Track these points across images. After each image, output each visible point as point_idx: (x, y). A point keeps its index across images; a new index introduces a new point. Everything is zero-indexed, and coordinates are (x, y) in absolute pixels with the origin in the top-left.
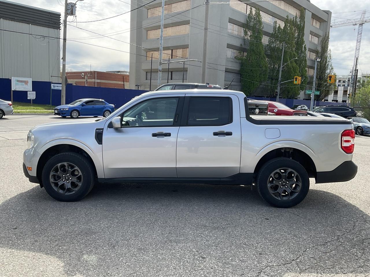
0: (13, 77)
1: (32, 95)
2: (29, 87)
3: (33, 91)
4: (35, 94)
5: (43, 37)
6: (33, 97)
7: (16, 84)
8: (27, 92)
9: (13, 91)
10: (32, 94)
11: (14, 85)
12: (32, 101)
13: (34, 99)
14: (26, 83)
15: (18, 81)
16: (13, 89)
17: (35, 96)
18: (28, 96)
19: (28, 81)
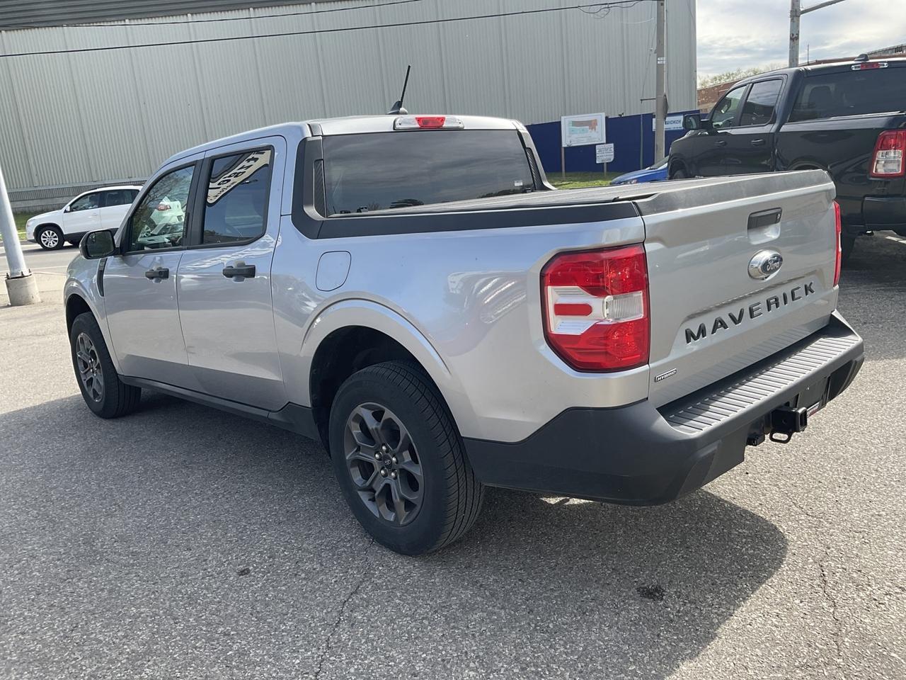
0: (565, 115)
1: (605, 154)
2: (597, 136)
3: (608, 142)
4: (613, 149)
5: (607, 6)
6: (608, 157)
7: (572, 132)
8: (594, 146)
9: (565, 148)
10: (606, 149)
11: (567, 135)
12: (605, 165)
13: (612, 160)
14: (592, 124)
15: (575, 124)
16: (564, 145)
17: (613, 154)
18: (597, 155)
19: (596, 120)
